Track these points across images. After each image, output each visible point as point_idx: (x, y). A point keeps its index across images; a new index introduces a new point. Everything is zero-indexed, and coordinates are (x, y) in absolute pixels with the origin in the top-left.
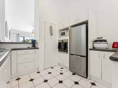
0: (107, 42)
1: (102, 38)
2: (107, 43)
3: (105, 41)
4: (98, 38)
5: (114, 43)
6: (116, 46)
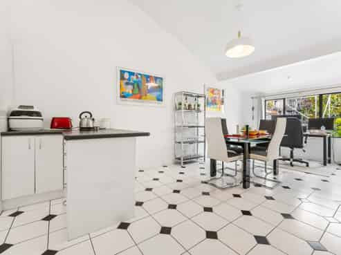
0: (41, 116)
1: (32, 107)
2: (42, 119)
3: (38, 114)
4: (21, 107)
5: (54, 119)
6: (56, 124)
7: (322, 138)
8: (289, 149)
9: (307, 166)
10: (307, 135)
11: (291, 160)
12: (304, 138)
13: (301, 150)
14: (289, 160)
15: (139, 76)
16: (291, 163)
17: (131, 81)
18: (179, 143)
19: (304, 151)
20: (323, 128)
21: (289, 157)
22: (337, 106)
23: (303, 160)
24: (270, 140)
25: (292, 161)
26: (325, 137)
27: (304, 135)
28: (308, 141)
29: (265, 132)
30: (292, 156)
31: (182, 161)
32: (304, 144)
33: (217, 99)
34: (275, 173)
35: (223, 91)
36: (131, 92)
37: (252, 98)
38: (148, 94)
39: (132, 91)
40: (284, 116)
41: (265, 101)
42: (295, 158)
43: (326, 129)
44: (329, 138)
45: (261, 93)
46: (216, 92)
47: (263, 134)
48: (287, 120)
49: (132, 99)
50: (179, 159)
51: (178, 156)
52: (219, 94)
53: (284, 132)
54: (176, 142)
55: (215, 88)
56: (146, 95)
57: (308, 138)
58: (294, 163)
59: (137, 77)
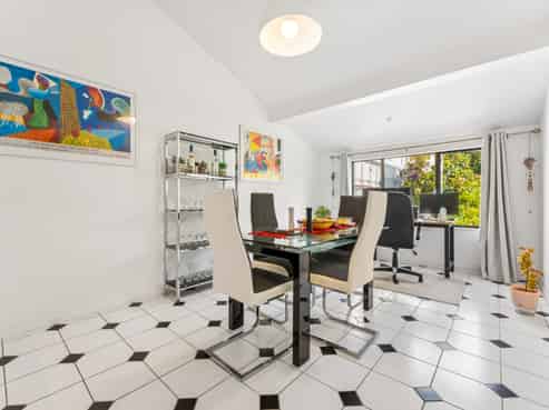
7: (443, 230)
8: (391, 251)
9: (421, 280)
10: (420, 225)
11: (395, 270)
12: (416, 228)
13: (410, 251)
14: (390, 270)
15: (52, 84)
16: (394, 277)
17: (21, 93)
18: (173, 247)
19: (415, 253)
20: (443, 211)
21: (390, 264)
22: (451, 176)
23: (413, 269)
24: (356, 238)
25: (394, 273)
26: (446, 226)
27: (416, 224)
28: (421, 234)
29: (348, 221)
30: (395, 263)
31: (178, 290)
32: (415, 242)
33: (267, 157)
34: (367, 307)
35: (279, 142)
36: (19, 121)
37: (332, 157)
38: (83, 133)
39: (26, 118)
40: (383, 190)
41: (353, 163)
42: (400, 266)
43: (448, 213)
44: (452, 228)
45: (346, 149)
46: (263, 142)
47: (344, 226)
48: (389, 195)
49: (25, 141)
50: (173, 284)
51: (171, 278)
52: (271, 147)
53: (383, 221)
54: (167, 246)
55: (263, 134)
56: (75, 134)
57: (422, 228)
58: (399, 276)
59: (44, 85)
